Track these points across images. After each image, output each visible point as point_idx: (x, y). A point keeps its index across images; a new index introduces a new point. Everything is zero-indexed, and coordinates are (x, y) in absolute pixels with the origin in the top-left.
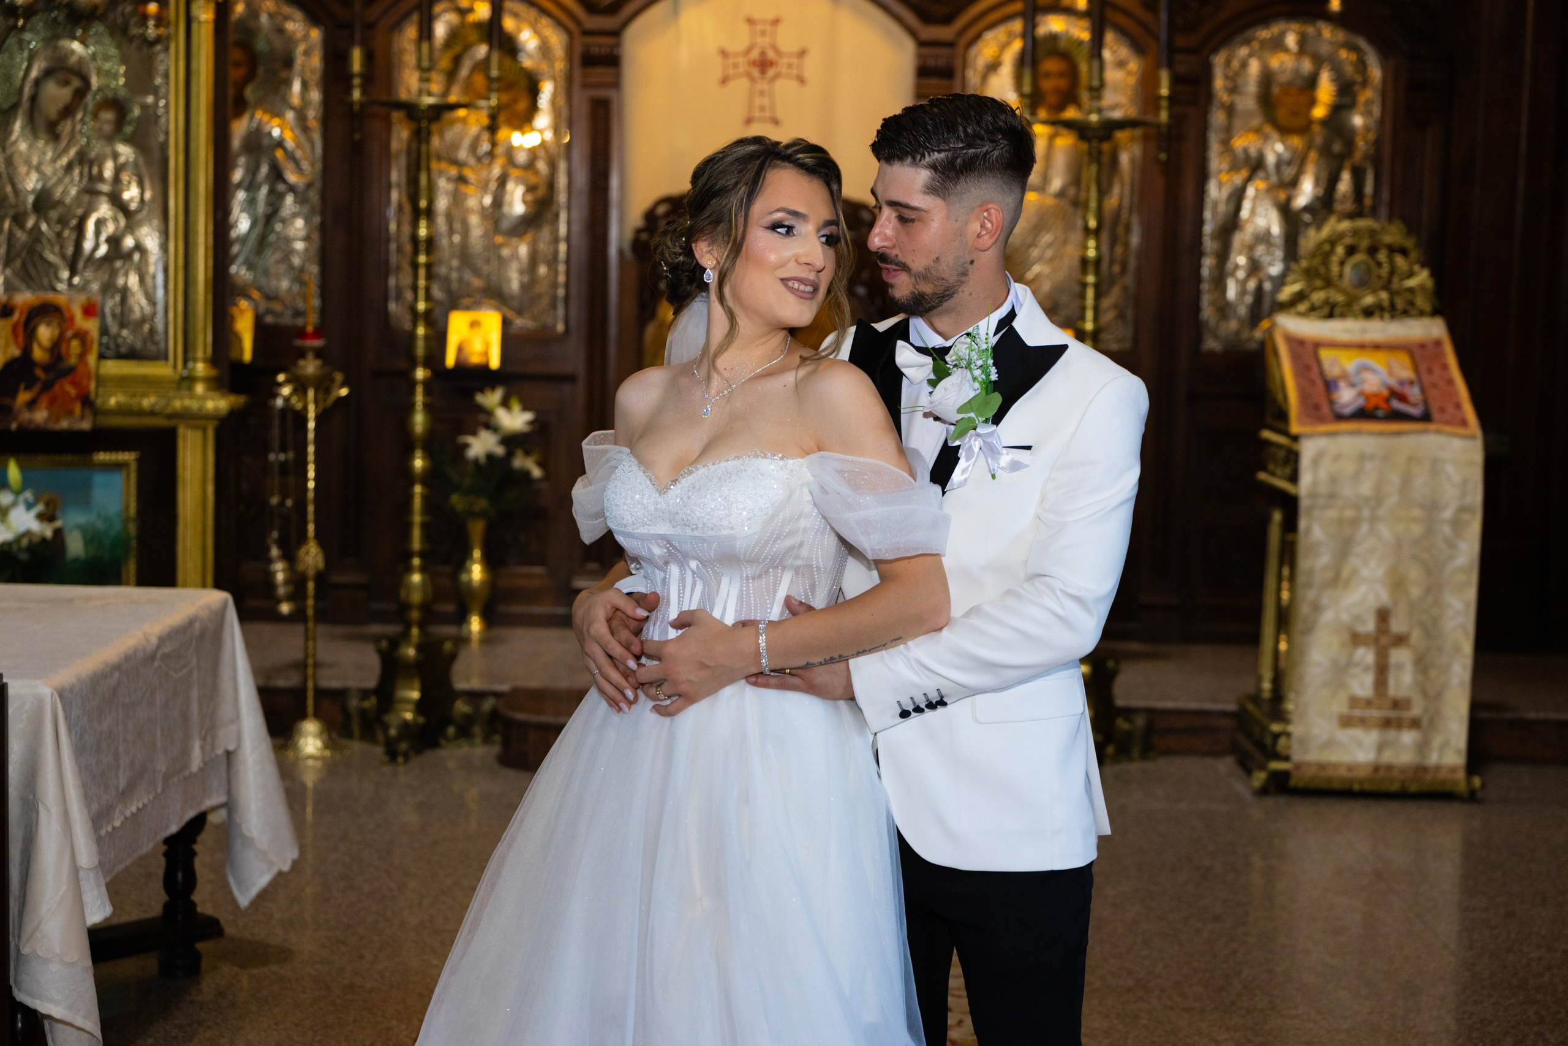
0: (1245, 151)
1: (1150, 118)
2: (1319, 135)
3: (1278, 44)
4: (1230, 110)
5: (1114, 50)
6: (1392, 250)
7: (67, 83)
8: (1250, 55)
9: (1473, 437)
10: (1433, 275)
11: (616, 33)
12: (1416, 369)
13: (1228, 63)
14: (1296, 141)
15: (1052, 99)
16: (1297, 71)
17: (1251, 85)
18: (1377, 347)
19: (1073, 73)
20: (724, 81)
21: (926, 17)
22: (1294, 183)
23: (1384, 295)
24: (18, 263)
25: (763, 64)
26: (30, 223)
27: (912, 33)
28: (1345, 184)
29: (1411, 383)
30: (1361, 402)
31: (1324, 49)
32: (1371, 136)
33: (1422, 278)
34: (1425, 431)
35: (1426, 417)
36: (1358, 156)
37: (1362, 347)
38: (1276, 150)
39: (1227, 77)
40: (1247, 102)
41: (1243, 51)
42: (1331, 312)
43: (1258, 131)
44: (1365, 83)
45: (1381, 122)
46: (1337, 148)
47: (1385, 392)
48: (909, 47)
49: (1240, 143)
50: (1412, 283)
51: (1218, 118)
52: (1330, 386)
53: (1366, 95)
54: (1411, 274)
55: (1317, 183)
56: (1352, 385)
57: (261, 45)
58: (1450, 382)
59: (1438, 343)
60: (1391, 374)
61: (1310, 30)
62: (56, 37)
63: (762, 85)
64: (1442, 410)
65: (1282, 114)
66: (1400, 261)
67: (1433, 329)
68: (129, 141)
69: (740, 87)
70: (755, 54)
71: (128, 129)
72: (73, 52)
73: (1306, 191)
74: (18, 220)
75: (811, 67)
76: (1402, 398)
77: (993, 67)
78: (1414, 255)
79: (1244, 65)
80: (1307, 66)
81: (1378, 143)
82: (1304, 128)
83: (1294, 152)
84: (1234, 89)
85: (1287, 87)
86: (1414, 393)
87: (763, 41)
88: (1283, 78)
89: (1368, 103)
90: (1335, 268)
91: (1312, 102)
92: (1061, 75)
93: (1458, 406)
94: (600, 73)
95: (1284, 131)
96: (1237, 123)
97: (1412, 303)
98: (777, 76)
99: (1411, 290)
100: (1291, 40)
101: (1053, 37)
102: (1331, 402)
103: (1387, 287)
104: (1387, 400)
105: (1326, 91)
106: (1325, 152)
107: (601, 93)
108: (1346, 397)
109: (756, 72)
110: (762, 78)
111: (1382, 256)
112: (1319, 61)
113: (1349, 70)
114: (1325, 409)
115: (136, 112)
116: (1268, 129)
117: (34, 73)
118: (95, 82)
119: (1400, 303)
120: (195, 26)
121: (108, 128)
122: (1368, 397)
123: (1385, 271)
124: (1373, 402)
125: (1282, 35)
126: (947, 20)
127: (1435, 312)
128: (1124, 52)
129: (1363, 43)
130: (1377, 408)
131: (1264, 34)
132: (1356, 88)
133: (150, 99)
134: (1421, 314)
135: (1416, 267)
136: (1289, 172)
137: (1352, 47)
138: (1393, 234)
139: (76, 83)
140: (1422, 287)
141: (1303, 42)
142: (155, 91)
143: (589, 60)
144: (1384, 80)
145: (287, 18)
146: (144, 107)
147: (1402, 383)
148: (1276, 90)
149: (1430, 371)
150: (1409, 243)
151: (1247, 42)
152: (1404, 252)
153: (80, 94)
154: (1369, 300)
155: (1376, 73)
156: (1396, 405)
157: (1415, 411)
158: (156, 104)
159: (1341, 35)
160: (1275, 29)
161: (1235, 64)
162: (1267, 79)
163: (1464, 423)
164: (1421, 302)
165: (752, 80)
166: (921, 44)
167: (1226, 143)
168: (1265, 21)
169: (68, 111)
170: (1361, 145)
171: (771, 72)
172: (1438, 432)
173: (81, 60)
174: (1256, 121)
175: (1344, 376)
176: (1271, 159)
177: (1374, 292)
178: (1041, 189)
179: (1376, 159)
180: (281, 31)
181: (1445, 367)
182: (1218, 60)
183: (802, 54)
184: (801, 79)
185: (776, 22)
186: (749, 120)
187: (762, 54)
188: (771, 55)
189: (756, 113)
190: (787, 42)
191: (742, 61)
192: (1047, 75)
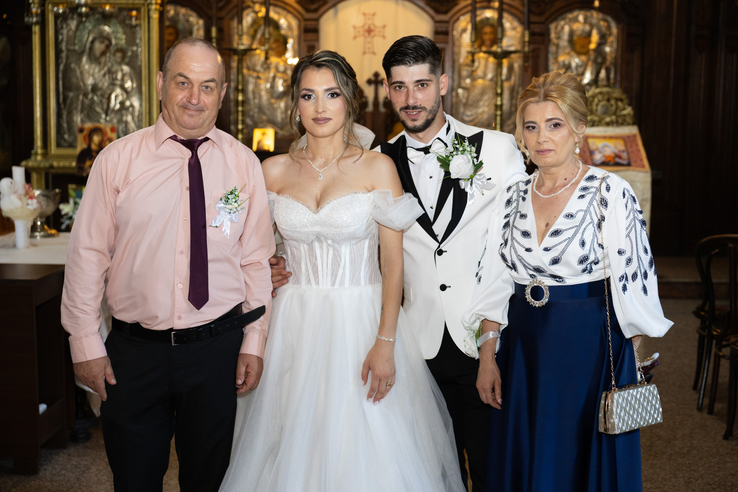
0: (563, 62)
2: (592, 55)
3: (576, 20)
4: (557, 46)
5: (509, 22)
6: (617, 100)
7: (103, 42)
8: (565, 24)
9: (647, 172)
10: (633, 109)
11: (317, 20)
12: (626, 145)
13: (556, 28)
14: (584, 58)
15: (488, 43)
16: (583, 31)
17: (565, 36)
18: (611, 138)
19: (495, 32)
20: (355, 38)
21: (438, 11)
22: (583, 74)
23: (614, 118)
24: (85, 112)
25: (369, 31)
26: (90, 96)
27: (432, 18)
28: (603, 74)
29: (623, 151)
30: (603, 159)
31: (594, 21)
32: (613, 55)
33: (628, 110)
34: (628, 170)
35: (629, 165)
36: (608, 63)
37: (605, 138)
38: (576, 61)
39: (556, 33)
40: (564, 42)
41: (562, 23)
42: (593, 124)
43: (568, 54)
44: (610, 34)
45: (617, 50)
46: (599, 60)
47: (613, 155)
48: (431, 23)
49: (562, 58)
50: (625, 112)
51: (552, 49)
52: (592, 153)
53: (611, 39)
54: (624, 109)
55: (592, 73)
56: (600, 152)
57: (180, 26)
58: (639, 151)
59: (634, 136)
60: (616, 147)
61: (589, 14)
62: (99, 24)
63: (370, 39)
64: (635, 162)
65: (578, 47)
66: (620, 104)
67: (633, 130)
68: (128, 64)
69: (361, 40)
70: (366, 27)
71: (127, 60)
72: (105, 30)
73: (587, 78)
74: (85, 95)
76: (620, 157)
77: (464, 30)
78: (626, 101)
79: (563, 28)
80: (587, 28)
81: (616, 58)
82: (585, 52)
83: (583, 62)
84: (559, 38)
85: (580, 36)
86: (625, 155)
87: (369, 22)
88: (578, 33)
89: (612, 42)
90: (594, 107)
91: (590, 42)
92: (491, 33)
93: (641, 160)
94: (311, 36)
95: (579, 54)
96: (560, 51)
97: (624, 120)
98: (376, 35)
99: (624, 115)
100: (581, 18)
101: (487, 19)
102: (592, 159)
103: (615, 114)
104: (614, 158)
105: (595, 37)
106: (595, 61)
107: (311, 43)
108: (598, 157)
109: (367, 34)
110: (369, 37)
111: (613, 102)
112: (592, 26)
113: (604, 29)
114: (590, 161)
115: (129, 54)
116: (573, 53)
117: (91, 39)
118: (114, 42)
119: (620, 120)
120: (151, 20)
121: (119, 60)
122: (606, 157)
123: (614, 108)
124: (608, 159)
125: (577, 16)
126: (446, 12)
127: (634, 124)
128: (515, 23)
129: (609, 19)
130: (609, 161)
131: (570, 16)
132: (607, 36)
133: (135, 48)
134: (629, 124)
135: (626, 106)
136: (581, 70)
137: (605, 20)
138: (617, 93)
139: (107, 42)
140: (629, 114)
141: (586, 19)
142: (137, 45)
143: (307, 31)
144: (618, 33)
145: (190, 16)
146: (133, 52)
147: (620, 151)
148: (575, 38)
149: (631, 147)
150: (624, 97)
151: (564, 19)
152: (621, 100)
153: (108, 47)
154: (608, 119)
155: (615, 30)
156: (618, 160)
157: (624, 162)
158: (137, 50)
159: (601, 16)
160: (575, 13)
161: (559, 28)
162: (572, 33)
163: (643, 166)
164: (629, 120)
165: (365, 37)
166: (436, 22)
167: (556, 59)
168: (571, 10)
169: (103, 53)
170: (609, 59)
171: (373, 34)
172: (633, 170)
173: (108, 34)
174: (568, 50)
175: (597, 149)
176: (573, 65)
177: (610, 116)
178: (484, 77)
179: (615, 64)
180: (188, 21)
181: (637, 145)
182: (552, 26)
183: (384, 27)
184: (384, 37)
185: (374, 14)
186: (364, 53)
187: (369, 27)
188: (372, 27)
189: (367, 50)
190: (378, 22)
191: (361, 30)
192: (486, 33)
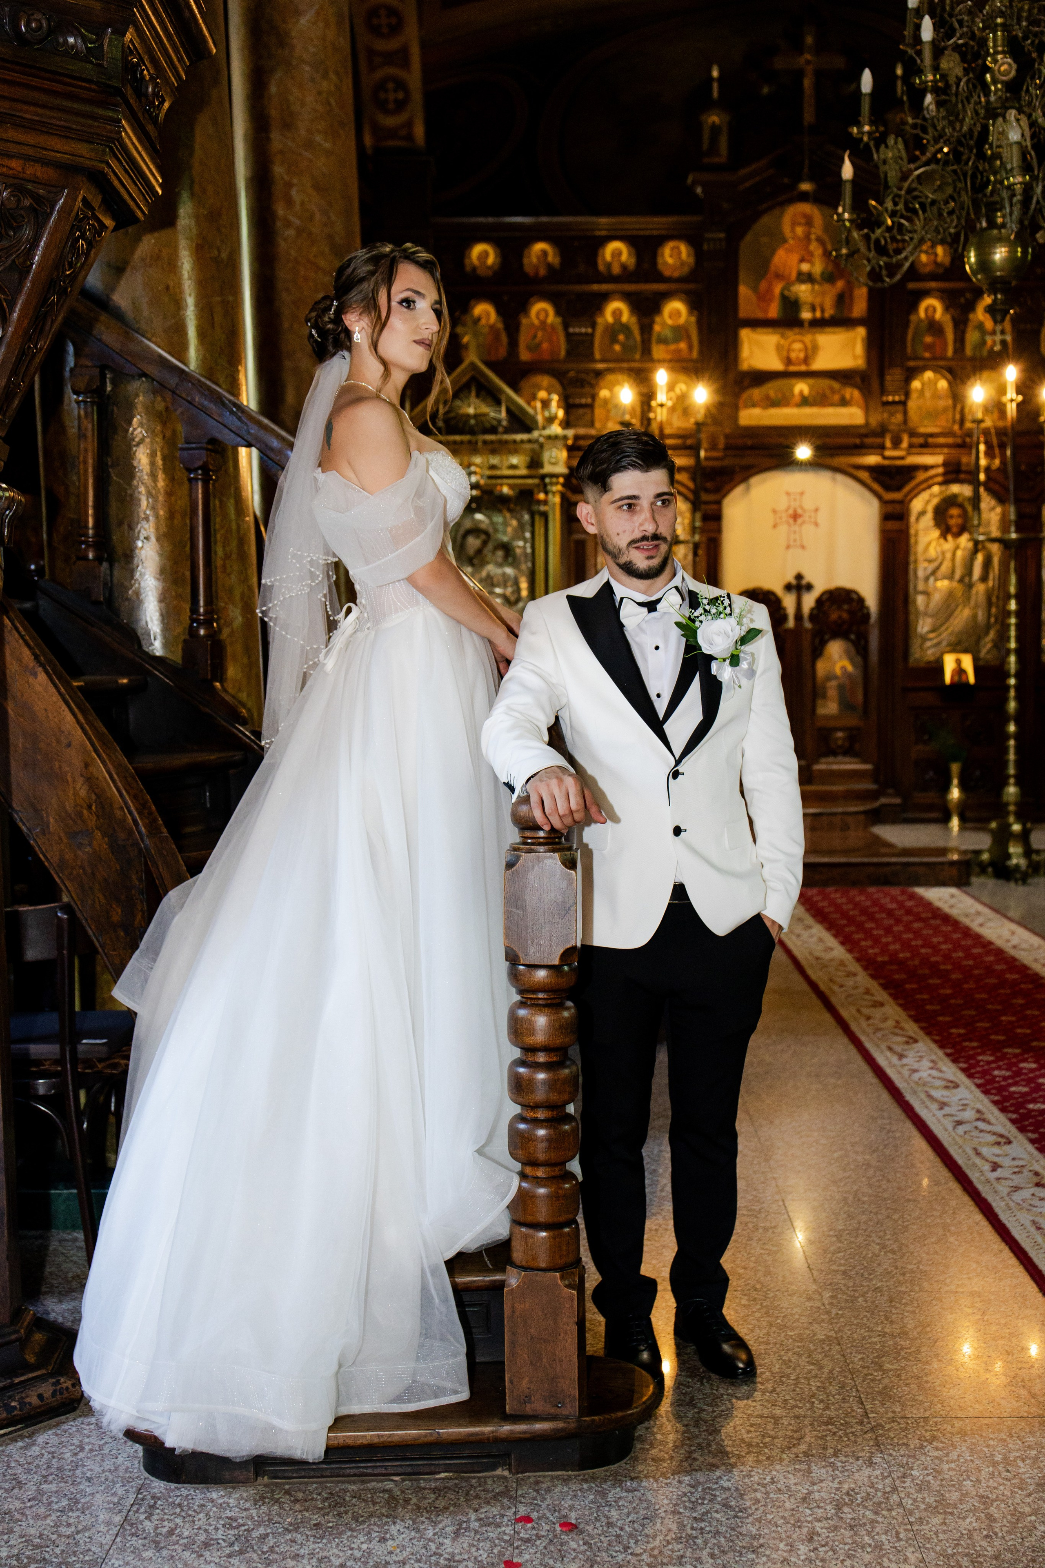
1: (1006, 537)
5: (987, 502)
7: (478, 537)
11: (719, 503)
15: (955, 530)
19: (965, 515)
20: (775, 526)
21: (888, 488)
25: (795, 517)
27: (877, 496)
48: (875, 503)
62: (471, 513)
63: (796, 528)
68: (512, 565)
69: (783, 529)
70: (791, 512)
71: (511, 560)
72: (478, 521)
75: (822, 517)
77: (922, 513)
87: (795, 504)
92: (959, 516)
94: (712, 525)
98: (803, 522)
107: (713, 535)
109: (791, 521)
110: (795, 524)
117: (461, 533)
118: (493, 536)
121: (500, 560)
126: (899, 489)
128: (993, 502)
133: (522, 543)
139: (483, 537)
142: (524, 540)
143: (706, 518)
153: (485, 543)
158: (525, 546)
165: (790, 525)
166: (883, 502)
169: (479, 552)
171: (799, 521)
173: (485, 525)
178: (951, 577)
183: (816, 510)
184: (816, 524)
185: (802, 494)
186: (788, 547)
187: (795, 511)
188: (799, 511)
189: (792, 543)
190: (808, 504)
191: (784, 515)
192: (952, 517)
